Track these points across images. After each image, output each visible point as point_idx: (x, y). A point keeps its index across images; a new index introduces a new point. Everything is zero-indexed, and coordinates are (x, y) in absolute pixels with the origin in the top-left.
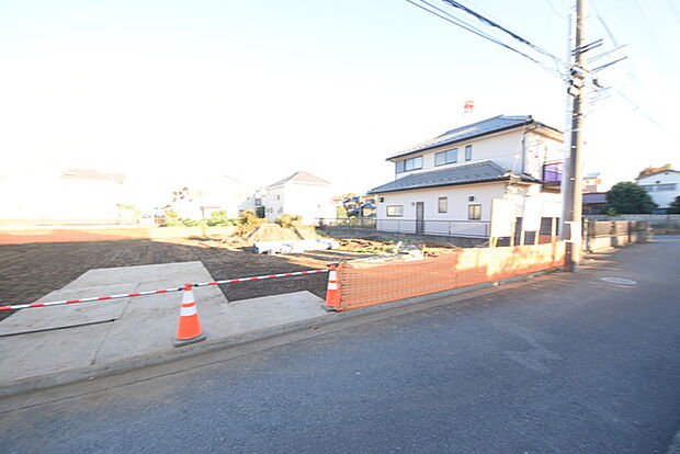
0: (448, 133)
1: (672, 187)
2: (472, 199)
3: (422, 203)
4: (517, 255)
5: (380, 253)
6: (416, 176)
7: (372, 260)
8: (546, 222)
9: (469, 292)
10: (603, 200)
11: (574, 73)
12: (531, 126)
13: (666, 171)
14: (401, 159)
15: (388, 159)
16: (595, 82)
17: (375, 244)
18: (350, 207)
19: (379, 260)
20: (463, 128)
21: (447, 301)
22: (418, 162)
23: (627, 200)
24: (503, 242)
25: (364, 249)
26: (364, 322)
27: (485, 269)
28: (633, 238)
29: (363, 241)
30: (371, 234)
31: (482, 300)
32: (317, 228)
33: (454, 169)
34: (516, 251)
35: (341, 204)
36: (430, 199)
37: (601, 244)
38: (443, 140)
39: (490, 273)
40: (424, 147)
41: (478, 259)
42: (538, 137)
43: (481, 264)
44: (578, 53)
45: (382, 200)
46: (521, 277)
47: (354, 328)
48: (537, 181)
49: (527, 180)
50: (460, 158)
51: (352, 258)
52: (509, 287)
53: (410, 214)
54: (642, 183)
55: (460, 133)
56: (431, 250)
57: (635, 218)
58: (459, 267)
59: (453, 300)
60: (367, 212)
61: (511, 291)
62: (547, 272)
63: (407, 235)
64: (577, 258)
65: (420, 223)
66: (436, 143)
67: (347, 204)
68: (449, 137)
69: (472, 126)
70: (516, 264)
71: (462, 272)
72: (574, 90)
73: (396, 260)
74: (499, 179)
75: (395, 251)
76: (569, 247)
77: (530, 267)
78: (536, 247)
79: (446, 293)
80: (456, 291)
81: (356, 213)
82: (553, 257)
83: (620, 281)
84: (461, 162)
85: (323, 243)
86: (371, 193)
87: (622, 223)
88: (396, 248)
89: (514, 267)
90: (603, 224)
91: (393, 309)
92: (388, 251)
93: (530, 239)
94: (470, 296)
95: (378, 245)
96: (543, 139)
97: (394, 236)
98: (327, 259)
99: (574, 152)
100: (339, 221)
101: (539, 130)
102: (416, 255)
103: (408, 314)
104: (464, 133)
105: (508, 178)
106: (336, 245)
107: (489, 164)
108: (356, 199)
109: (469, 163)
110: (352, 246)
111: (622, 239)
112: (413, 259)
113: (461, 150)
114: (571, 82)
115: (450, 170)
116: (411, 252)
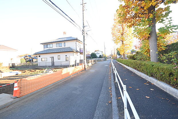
0: (59, 39)
1: (99, 53)
2: (66, 56)
3: (53, 57)
4: (75, 68)
5: (39, 73)
6: (51, 49)
7: (36, 76)
8: (81, 61)
9: (65, 79)
10: (90, 56)
11: (83, 31)
12: (77, 40)
13: (98, 51)
14: (46, 44)
15: (41, 44)
16: (87, 33)
17: (37, 70)
18: (27, 59)
19: (38, 76)
20: (63, 38)
21: (60, 83)
22: (51, 45)
23: (93, 56)
24: (73, 66)
25: (32, 73)
26: (31, 98)
27: (69, 72)
28: (95, 63)
29: (33, 70)
30: (36, 67)
31: (68, 81)
32: (10, 67)
33: (61, 48)
34: (75, 67)
35: (23, 58)
36: (55, 56)
37: (90, 64)
38: (58, 40)
39: (70, 74)
40: (53, 41)
41: (67, 71)
42: (78, 43)
43: (68, 72)
44: (84, 27)
45: (40, 56)
46: (77, 73)
47: (26, 101)
48: (79, 52)
49: (77, 52)
50: (63, 45)
51: (27, 77)
52: (74, 76)
53: (50, 60)
54: (95, 53)
55: (62, 39)
56: (56, 70)
57: (95, 59)
58: (63, 73)
59: (61, 82)
60: (34, 60)
61: (74, 77)
62: (82, 71)
63: (49, 66)
64: (86, 68)
65: (53, 63)
66: (56, 41)
67: (26, 58)
68: (60, 40)
69: (65, 38)
70: (75, 70)
71: (63, 75)
72: (83, 34)
73: (45, 75)
74: (71, 51)
75: (45, 72)
76: (85, 65)
77: (78, 71)
78: (79, 66)
79: (59, 81)
80: (62, 80)
81: (30, 61)
82: (82, 68)
83: (92, 71)
84: (63, 47)
85: (14, 73)
86: (36, 54)
87: (93, 60)
88: (45, 71)
89: (75, 71)
90: (90, 61)
91: (42, 90)
92: (42, 72)
93: (78, 65)
94: (66, 80)
95: (39, 71)
96: (80, 43)
97: (44, 67)
98: (16, 79)
99: (84, 46)
100: (22, 64)
101: (79, 41)
102: (51, 72)
103: (47, 91)
104: (63, 39)
105: (73, 51)
106: (20, 73)
107: (69, 47)
108: (30, 56)
109: (65, 47)
110: (28, 72)
111: (93, 63)
112: (50, 73)
113: (63, 43)
114: (83, 32)
115: (60, 48)
116: (50, 71)
